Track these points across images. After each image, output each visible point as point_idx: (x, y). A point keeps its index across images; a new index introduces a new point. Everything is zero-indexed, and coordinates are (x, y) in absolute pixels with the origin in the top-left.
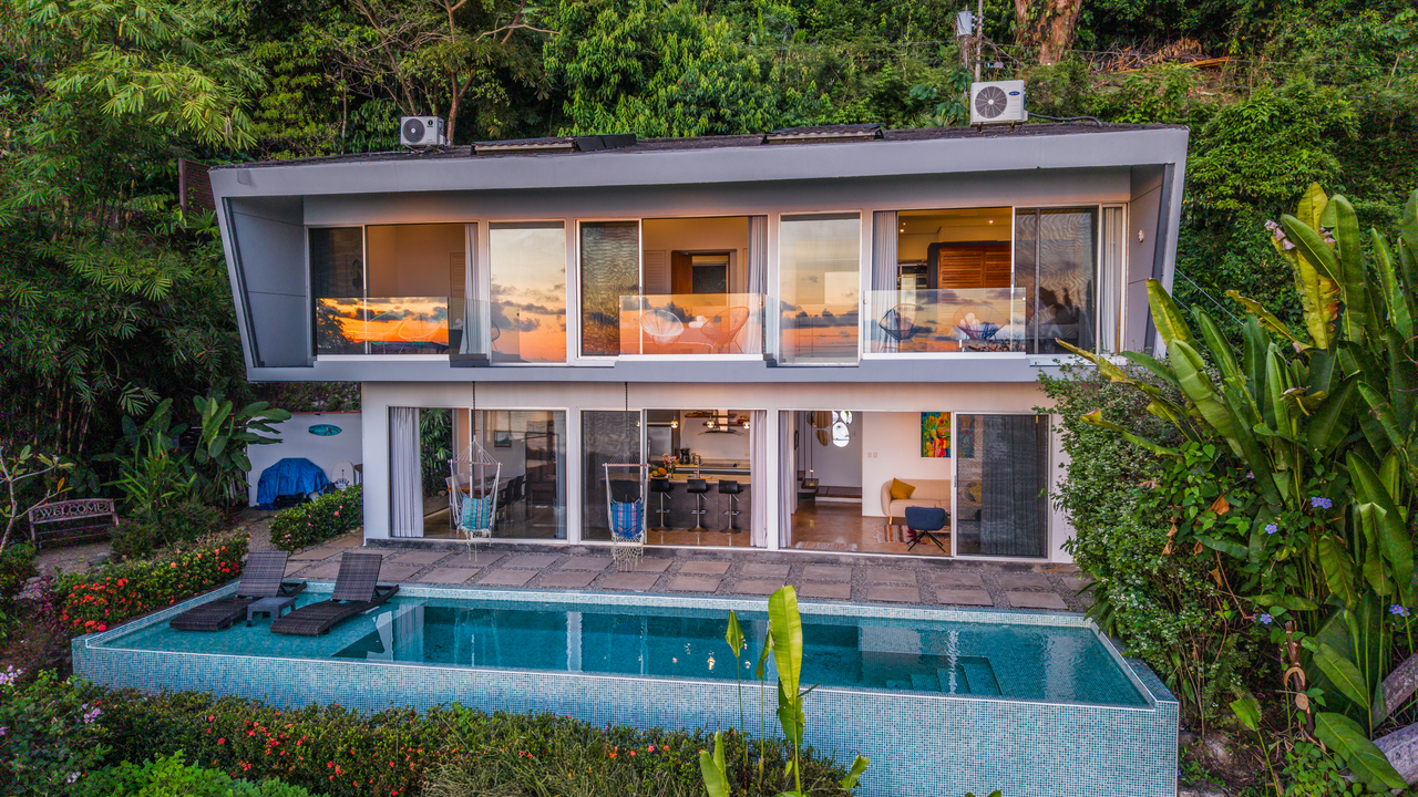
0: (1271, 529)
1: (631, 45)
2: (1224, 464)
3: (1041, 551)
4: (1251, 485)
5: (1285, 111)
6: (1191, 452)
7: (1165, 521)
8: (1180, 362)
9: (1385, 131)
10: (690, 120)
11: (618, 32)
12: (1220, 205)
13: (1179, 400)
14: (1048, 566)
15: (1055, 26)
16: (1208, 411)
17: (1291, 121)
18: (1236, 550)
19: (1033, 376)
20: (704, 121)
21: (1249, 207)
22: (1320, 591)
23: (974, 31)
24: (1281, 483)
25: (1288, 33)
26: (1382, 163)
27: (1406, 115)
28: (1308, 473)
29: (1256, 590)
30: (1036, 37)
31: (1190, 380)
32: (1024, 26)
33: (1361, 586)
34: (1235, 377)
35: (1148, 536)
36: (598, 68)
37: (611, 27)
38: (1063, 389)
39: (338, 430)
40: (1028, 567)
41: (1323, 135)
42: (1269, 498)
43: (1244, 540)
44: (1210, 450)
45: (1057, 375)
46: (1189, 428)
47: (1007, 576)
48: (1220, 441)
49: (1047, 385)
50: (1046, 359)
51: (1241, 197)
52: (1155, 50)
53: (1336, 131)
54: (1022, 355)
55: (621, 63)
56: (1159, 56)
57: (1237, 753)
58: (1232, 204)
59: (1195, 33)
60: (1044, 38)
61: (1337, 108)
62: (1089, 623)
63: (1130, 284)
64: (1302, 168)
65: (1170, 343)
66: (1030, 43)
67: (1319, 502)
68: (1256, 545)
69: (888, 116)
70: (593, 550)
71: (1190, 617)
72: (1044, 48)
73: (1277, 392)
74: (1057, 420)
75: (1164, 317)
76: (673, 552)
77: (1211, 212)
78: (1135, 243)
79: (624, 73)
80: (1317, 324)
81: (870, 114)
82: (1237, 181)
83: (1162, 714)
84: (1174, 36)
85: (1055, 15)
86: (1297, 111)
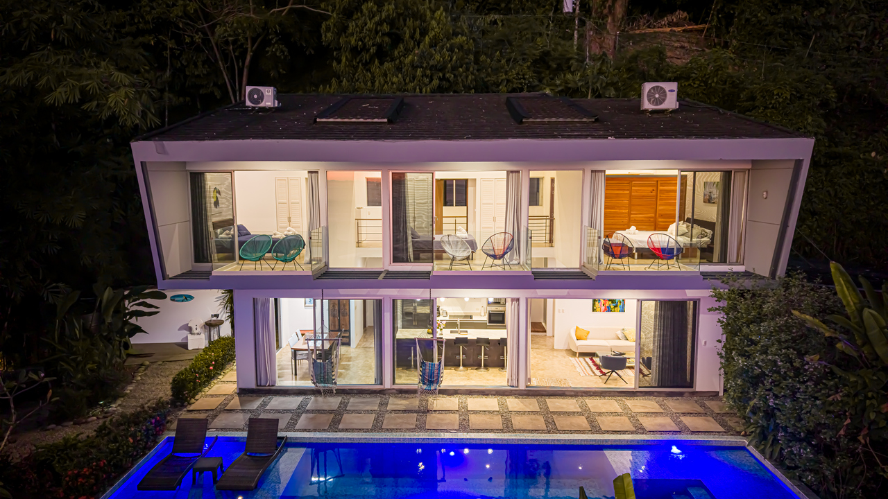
10: (426, 80)
14: (693, 393)
20: (436, 82)
23: (574, 9)
32: (597, 5)
36: (362, 42)
37: (372, 16)
39: (192, 298)
40: (681, 394)
52: (662, 16)
56: (664, 21)
59: (685, 7)
60: (610, 13)
66: (602, 16)
70: (401, 392)
79: (380, 46)
84: (673, 9)
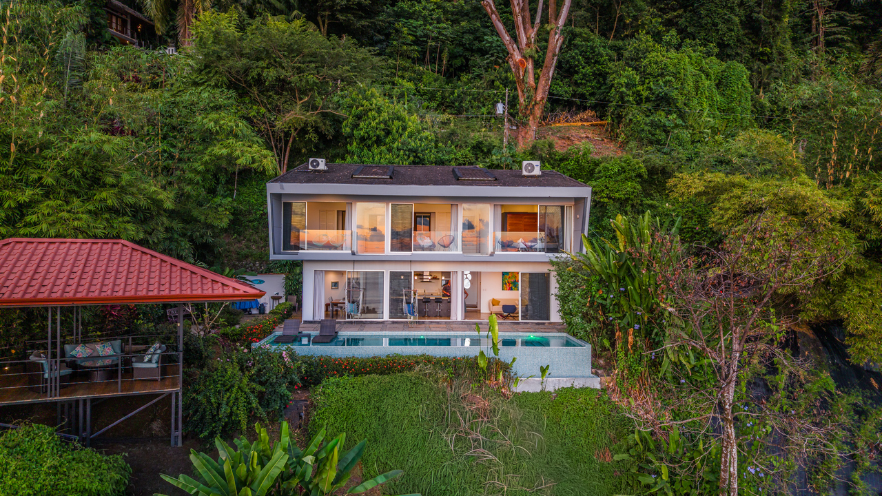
0: (612, 296)
1: (382, 126)
2: (600, 281)
3: (548, 318)
4: (607, 286)
5: (623, 168)
6: (593, 278)
7: (587, 297)
8: (590, 255)
9: (657, 174)
10: (406, 157)
11: (377, 121)
12: (602, 200)
13: (590, 265)
14: (550, 323)
15: (536, 108)
16: (597, 268)
17: (625, 172)
18: (604, 302)
19: (547, 260)
20: (412, 158)
21: (612, 201)
22: (623, 311)
23: (504, 112)
24: (614, 285)
25: (630, 116)
26: (657, 185)
27: (664, 168)
28: (620, 283)
29: (609, 312)
30: (528, 112)
31: (593, 259)
32: (522, 108)
33: (630, 307)
34: (603, 259)
35: (583, 301)
36: (368, 134)
37: (374, 119)
38: (557, 264)
39: (264, 282)
40: (544, 324)
41: (635, 177)
42: (611, 289)
43: (605, 300)
44: (598, 277)
45: (555, 260)
46: (593, 272)
47: (537, 326)
48: (600, 275)
49: (552, 263)
50: (551, 255)
51: (610, 198)
52: (576, 114)
53: (639, 176)
54: (543, 253)
55: (378, 133)
56: (578, 117)
57: (606, 362)
58: (606, 200)
59: (593, 107)
60: (531, 113)
61: (640, 167)
62: (565, 335)
63: (574, 231)
64: (628, 189)
65: (586, 249)
66: (525, 116)
67: (622, 289)
68: (608, 301)
69: (476, 154)
70: (393, 322)
71: (594, 324)
72: (531, 118)
73: (612, 262)
74: (553, 274)
75: (585, 242)
76: (423, 322)
77: (600, 202)
78: (576, 218)
79: (378, 137)
80: (621, 246)
81: (470, 155)
82: (606, 191)
83: (587, 349)
84: (585, 109)
85: (536, 104)
86: (627, 168)
